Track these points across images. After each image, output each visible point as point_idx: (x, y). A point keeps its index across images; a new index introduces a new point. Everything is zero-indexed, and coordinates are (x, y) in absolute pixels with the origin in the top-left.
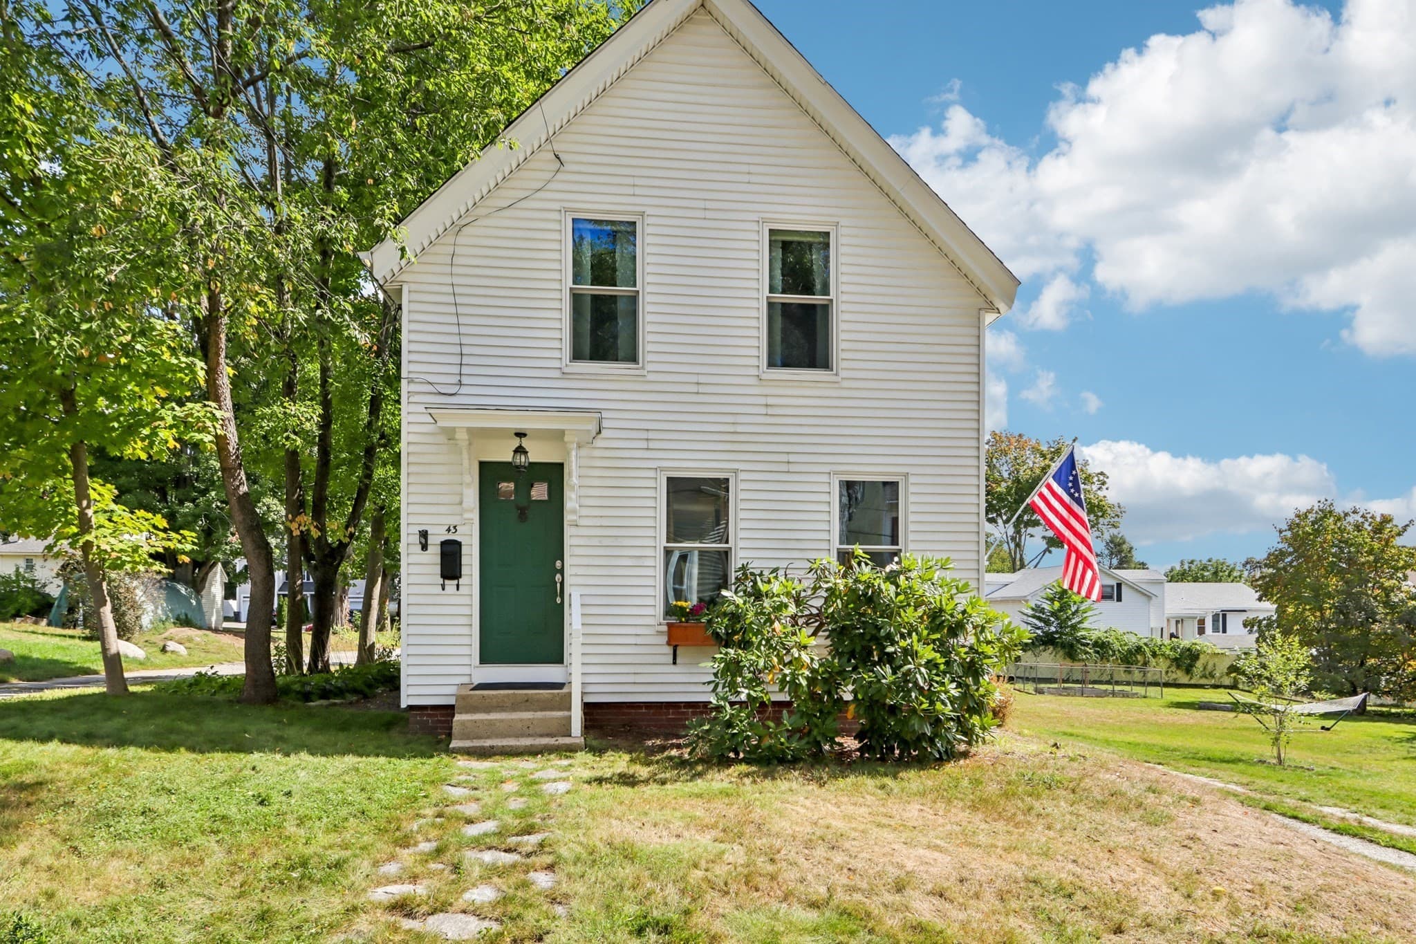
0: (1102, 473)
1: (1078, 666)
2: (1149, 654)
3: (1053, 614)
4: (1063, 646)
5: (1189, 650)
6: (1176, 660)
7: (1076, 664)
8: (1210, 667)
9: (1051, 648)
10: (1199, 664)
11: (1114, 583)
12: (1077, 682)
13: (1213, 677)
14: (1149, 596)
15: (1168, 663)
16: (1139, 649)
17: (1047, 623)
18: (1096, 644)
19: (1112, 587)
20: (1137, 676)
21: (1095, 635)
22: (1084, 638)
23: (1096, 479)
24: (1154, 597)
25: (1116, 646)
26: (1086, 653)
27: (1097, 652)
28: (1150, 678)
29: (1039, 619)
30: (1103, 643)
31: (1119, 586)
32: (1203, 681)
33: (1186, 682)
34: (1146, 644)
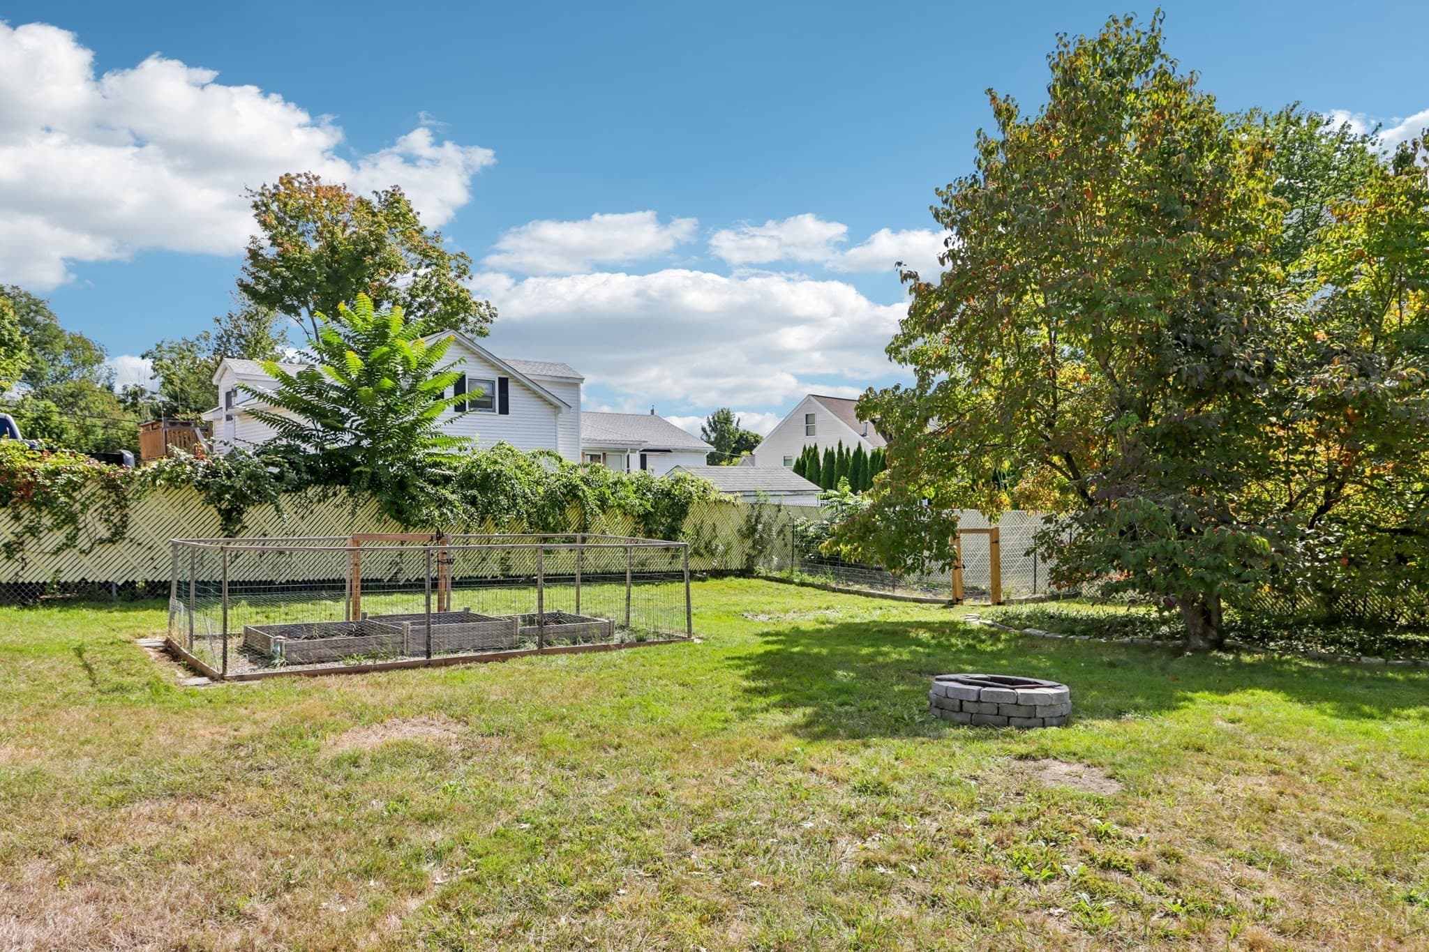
0: (462, 256)
1: (417, 541)
2: (592, 502)
3: (349, 396)
4: (375, 484)
5: (668, 494)
6: (646, 517)
7: (413, 532)
8: (706, 533)
9: (343, 491)
10: (687, 526)
11: (494, 376)
12: (415, 586)
13: (712, 553)
14: (556, 407)
15: (629, 523)
16: (572, 492)
17: (334, 424)
18: (467, 480)
19: (492, 383)
20: (563, 560)
21: (463, 462)
22: (436, 465)
23: (453, 263)
24: (564, 408)
25: (522, 487)
26: (442, 503)
27: (473, 502)
28: (593, 563)
29: (306, 409)
30: (487, 477)
31: (503, 383)
32: (696, 564)
33: (665, 568)
34: (586, 482)
